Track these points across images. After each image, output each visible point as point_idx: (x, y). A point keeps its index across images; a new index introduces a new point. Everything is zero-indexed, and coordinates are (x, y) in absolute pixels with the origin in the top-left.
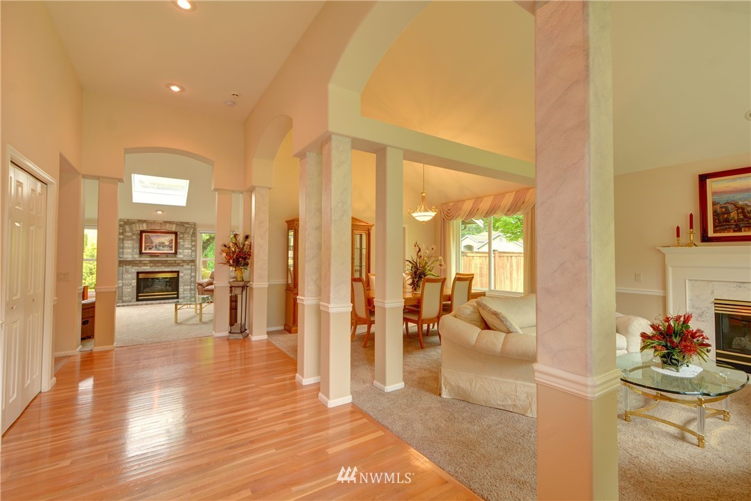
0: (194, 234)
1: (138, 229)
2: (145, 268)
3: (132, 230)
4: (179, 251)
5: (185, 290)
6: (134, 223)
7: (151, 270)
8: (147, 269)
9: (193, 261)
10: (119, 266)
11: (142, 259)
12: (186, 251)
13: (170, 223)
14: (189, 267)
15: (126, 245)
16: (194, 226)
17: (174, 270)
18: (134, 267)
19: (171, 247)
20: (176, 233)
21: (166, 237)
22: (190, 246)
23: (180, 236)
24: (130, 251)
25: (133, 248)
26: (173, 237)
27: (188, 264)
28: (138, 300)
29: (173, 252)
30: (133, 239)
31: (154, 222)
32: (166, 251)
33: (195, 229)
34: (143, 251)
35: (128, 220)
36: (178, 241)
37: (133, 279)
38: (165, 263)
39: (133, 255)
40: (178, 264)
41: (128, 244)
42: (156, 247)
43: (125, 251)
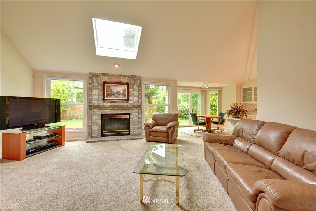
0: (140, 85)
1: (102, 80)
2: (107, 111)
3: (98, 82)
4: (130, 98)
5: (134, 129)
6: (99, 76)
7: (111, 113)
8: (109, 111)
9: (140, 106)
10: (89, 109)
11: (105, 104)
12: (135, 98)
13: (124, 76)
14: (137, 110)
15: (94, 93)
16: (140, 79)
17: (127, 113)
18: (99, 110)
19: (125, 95)
20: (128, 84)
21: (121, 87)
22: (137, 94)
23: (131, 86)
24: (96, 97)
25: (99, 95)
26: (125, 87)
27: (136, 108)
28: (102, 136)
29: (126, 99)
30: (98, 89)
31: (113, 75)
32: (121, 98)
33: (141, 81)
34: (106, 98)
35: (95, 73)
36: (130, 90)
37: (99, 120)
38: (120, 107)
39: (98, 101)
40: (130, 109)
41: (95, 92)
42: (114, 95)
43: (93, 97)
